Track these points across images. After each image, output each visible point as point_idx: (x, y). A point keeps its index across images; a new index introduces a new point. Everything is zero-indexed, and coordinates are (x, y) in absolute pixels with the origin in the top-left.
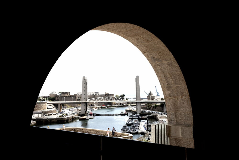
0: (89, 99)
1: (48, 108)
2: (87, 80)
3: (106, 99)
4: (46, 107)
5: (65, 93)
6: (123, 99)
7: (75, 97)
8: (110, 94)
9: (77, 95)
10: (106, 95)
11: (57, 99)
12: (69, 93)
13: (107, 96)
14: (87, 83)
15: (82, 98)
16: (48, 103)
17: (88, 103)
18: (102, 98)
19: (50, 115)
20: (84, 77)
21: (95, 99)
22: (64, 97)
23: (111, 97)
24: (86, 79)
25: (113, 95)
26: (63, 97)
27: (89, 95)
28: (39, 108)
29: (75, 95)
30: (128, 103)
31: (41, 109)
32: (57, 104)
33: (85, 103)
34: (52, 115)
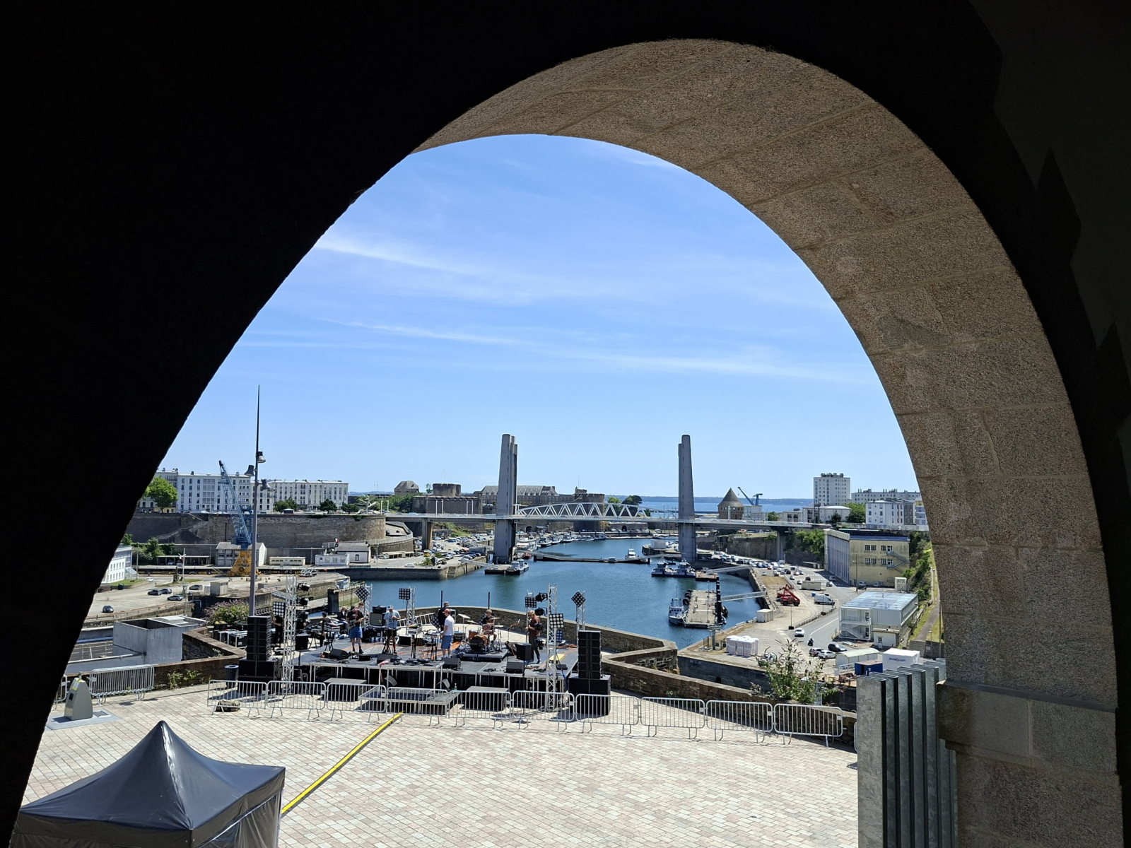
0: (521, 508)
1: (388, 534)
2: (516, 445)
3: (576, 511)
4: (381, 531)
5: (445, 485)
6: (634, 511)
7: (477, 502)
8: (591, 495)
9: (481, 494)
10: (576, 496)
11: (418, 505)
12: (458, 487)
13: (580, 501)
14: (516, 456)
15: (500, 505)
16: (388, 519)
17: (519, 520)
18: (565, 505)
19: (396, 556)
20: (506, 437)
21: (543, 510)
22: (440, 500)
23: (595, 505)
24: (512, 444)
25: (599, 497)
26: (437, 498)
27: (522, 496)
28: (361, 534)
29: (475, 493)
30: (652, 526)
31: (365, 536)
32: (418, 521)
33: (509, 520)
34: (400, 556)
